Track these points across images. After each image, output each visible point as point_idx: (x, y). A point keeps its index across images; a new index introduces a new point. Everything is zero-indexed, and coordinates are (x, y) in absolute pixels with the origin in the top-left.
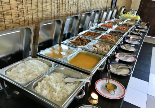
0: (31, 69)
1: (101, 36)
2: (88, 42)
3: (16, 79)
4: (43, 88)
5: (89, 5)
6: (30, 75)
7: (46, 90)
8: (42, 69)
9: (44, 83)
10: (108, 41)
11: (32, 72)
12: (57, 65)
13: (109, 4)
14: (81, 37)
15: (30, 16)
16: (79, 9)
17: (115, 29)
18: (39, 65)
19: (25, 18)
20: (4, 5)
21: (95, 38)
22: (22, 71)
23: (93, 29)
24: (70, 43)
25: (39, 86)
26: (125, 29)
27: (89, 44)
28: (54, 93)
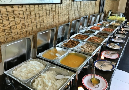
0: (30, 69)
1: (89, 38)
2: (77, 43)
3: (19, 77)
4: (38, 84)
5: (79, 13)
6: (30, 73)
7: (40, 86)
8: (39, 68)
9: (40, 79)
10: (94, 42)
11: (31, 71)
12: (51, 65)
13: (97, 10)
14: (72, 39)
15: (30, 28)
16: (70, 17)
17: (102, 31)
18: (37, 65)
19: (27, 30)
20: (11, 22)
21: (84, 40)
22: (24, 70)
23: (83, 32)
24: (62, 46)
25: (36, 83)
26: (110, 30)
27: (78, 45)
28: (46, 88)
